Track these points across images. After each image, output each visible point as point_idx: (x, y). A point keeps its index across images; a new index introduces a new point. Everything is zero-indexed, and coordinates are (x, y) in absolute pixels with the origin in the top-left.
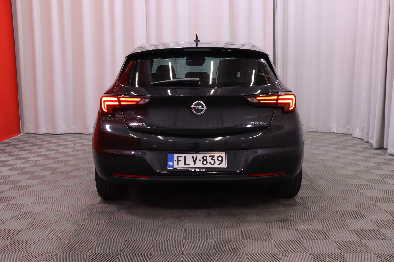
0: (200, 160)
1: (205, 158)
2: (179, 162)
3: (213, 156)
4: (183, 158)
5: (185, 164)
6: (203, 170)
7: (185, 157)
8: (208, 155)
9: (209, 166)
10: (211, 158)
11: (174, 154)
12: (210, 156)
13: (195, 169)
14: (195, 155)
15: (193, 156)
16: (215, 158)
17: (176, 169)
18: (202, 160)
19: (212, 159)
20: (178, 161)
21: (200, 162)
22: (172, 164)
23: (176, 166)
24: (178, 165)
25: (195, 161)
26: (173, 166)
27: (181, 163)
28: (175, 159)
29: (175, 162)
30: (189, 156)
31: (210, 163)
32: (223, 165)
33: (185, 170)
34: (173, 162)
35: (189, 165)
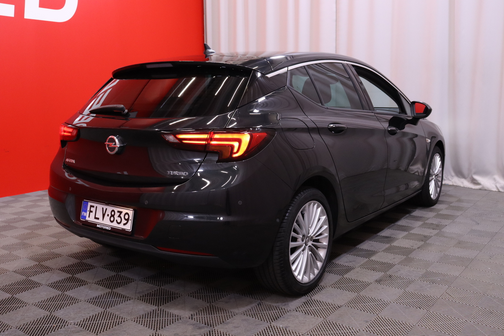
0: (108, 215)
1: (113, 213)
2: (91, 213)
3: (121, 212)
4: (95, 207)
5: (95, 218)
6: (109, 229)
7: (96, 207)
8: (116, 209)
9: (115, 224)
10: (119, 214)
11: (89, 203)
12: (118, 212)
13: (102, 226)
14: (105, 207)
15: (103, 208)
16: (122, 216)
17: (87, 221)
18: (110, 215)
19: (119, 216)
20: (91, 211)
21: (108, 217)
22: (85, 214)
23: (87, 219)
24: (89, 217)
25: (104, 215)
26: (85, 217)
27: (92, 215)
28: (88, 209)
29: (88, 213)
30: (100, 207)
31: (117, 220)
32: (128, 227)
33: (94, 225)
34: (86, 212)
35: (98, 219)
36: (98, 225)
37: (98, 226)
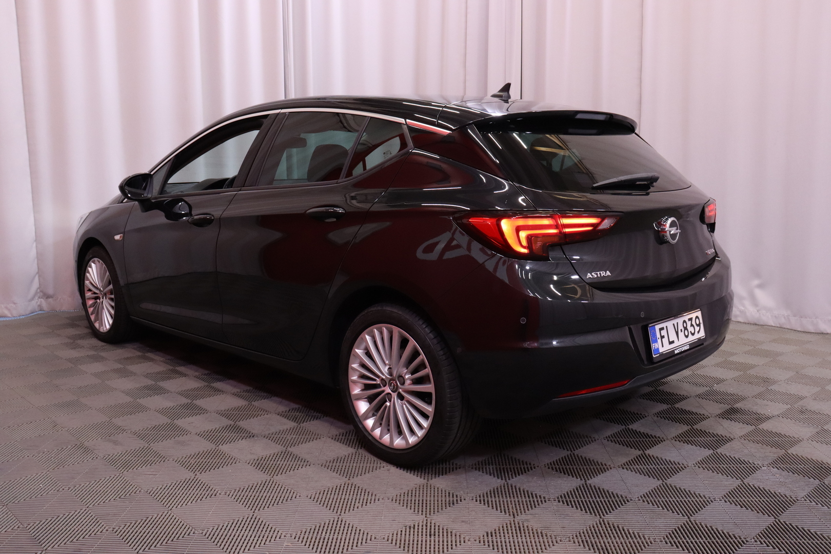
0: (681, 331)
1: (685, 325)
2: (663, 339)
3: (691, 319)
4: (665, 328)
5: (669, 344)
6: (687, 348)
7: (667, 327)
8: (686, 318)
9: (690, 338)
10: (690, 322)
11: (656, 326)
12: (689, 320)
13: (680, 349)
14: (675, 321)
15: (674, 324)
16: (694, 323)
17: (662, 354)
18: (683, 330)
19: (691, 325)
20: (662, 337)
21: (682, 333)
22: (656, 346)
23: (661, 350)
24: (663, 346)
25: (677, 333)
26: (658, 349)
27: (665, 340)
28: (658, 336)
29: (659, 341)
30: (669, 324)
31: (691, 332)
32: (702, 334)
33: (671, 354)
34: (656, 341)
35: (673, 342)
36: (676, 350)
37: (676, 352)
